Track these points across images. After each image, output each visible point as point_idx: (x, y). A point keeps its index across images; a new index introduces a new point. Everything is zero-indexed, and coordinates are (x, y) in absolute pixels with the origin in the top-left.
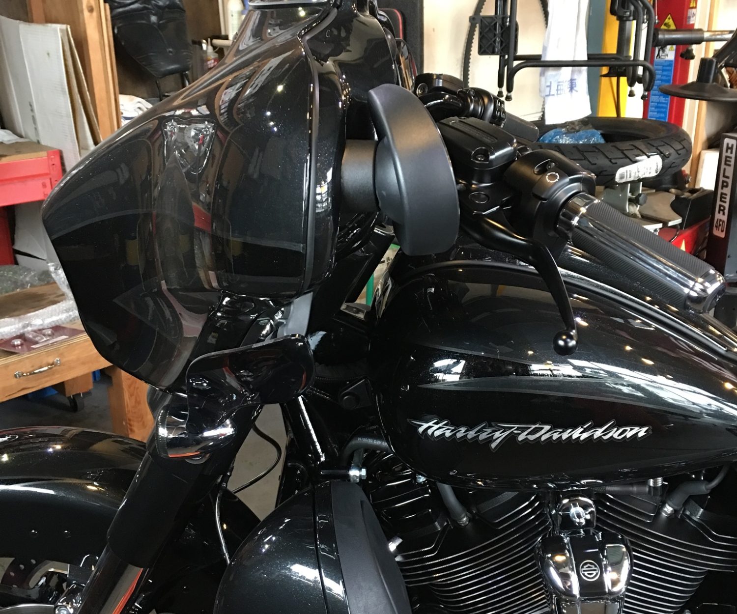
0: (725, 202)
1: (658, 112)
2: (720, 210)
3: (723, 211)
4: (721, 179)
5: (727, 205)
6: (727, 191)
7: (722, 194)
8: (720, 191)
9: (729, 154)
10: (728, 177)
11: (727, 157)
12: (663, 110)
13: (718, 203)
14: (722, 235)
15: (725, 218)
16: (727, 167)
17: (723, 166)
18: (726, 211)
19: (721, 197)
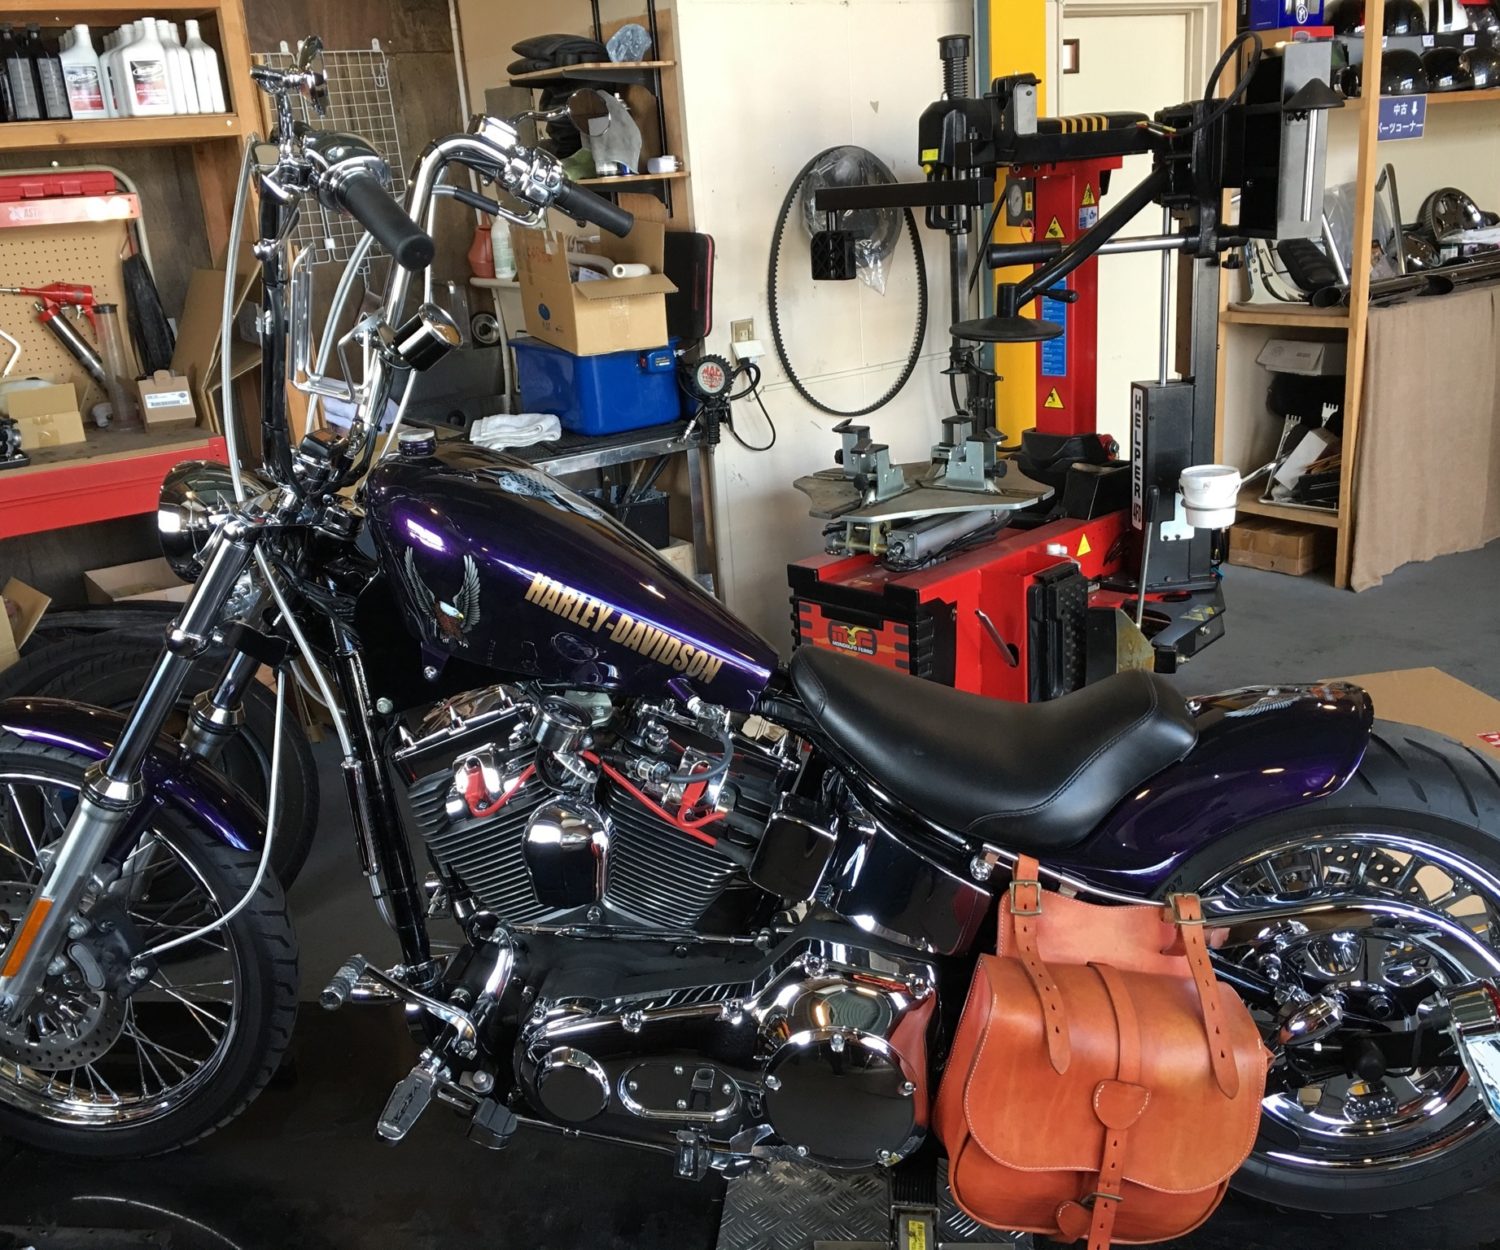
0: (1139, 479)
1: (1054, 354)
2: (1136, 491)
4: (1135, 446)
5: (1141, 483)
6: (1139, 463)
7: (1137, 468)
8: (1134, 463)
9: (1137, 411)
10: (1138, 443)
11: (1137, 415)
12: (1060, 351)
13: (1134, 481)
14: (1138, 525)
15: (1140, 502)
16: (1137, 429)
18: (1141, 491)
19: (1137, 473)
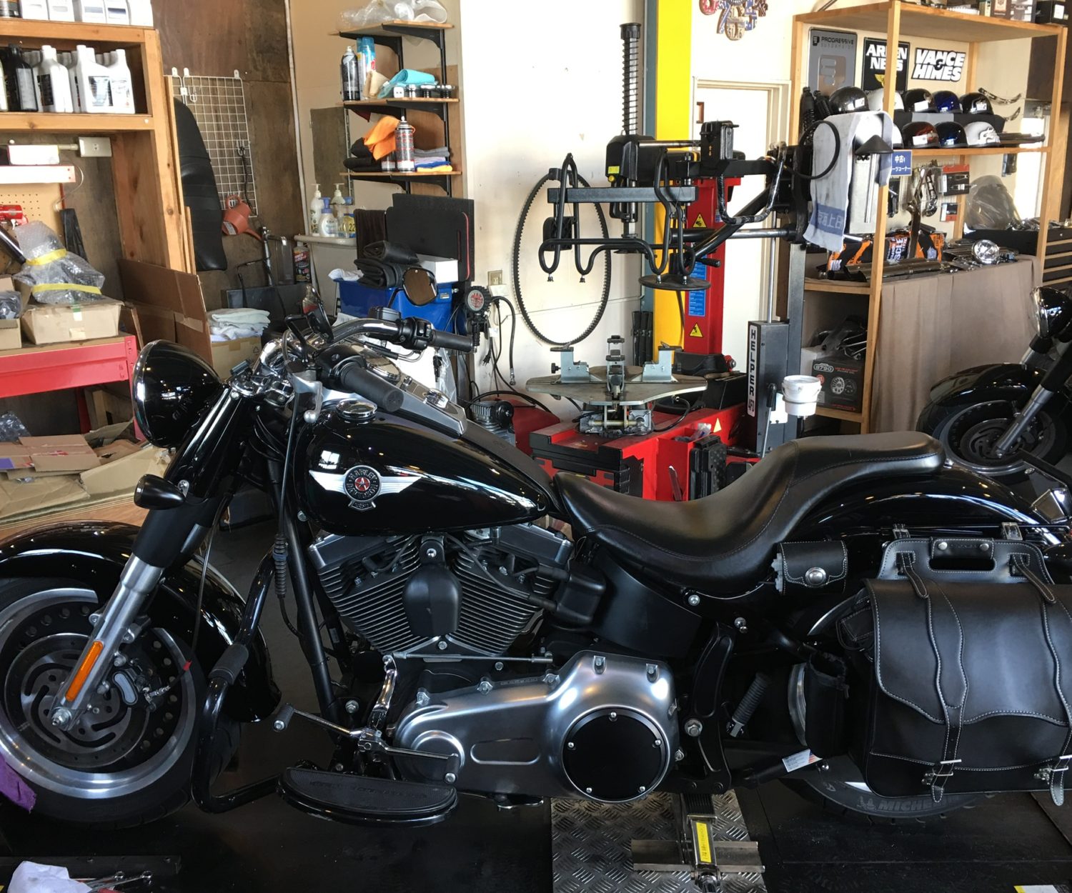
0: (753, 384)
2: (751, 391)
3: (753, 391)
7: (752, 376)
8: (750, 374)
9: (753, 340)
10: (753, 361)
11: (753, 342)
13: (750, 385)
14: (753, 414)
15: (754, 398)
16: (753, 351)
17: (751, 351)
18: (755, 392)
19: (751, 379)
